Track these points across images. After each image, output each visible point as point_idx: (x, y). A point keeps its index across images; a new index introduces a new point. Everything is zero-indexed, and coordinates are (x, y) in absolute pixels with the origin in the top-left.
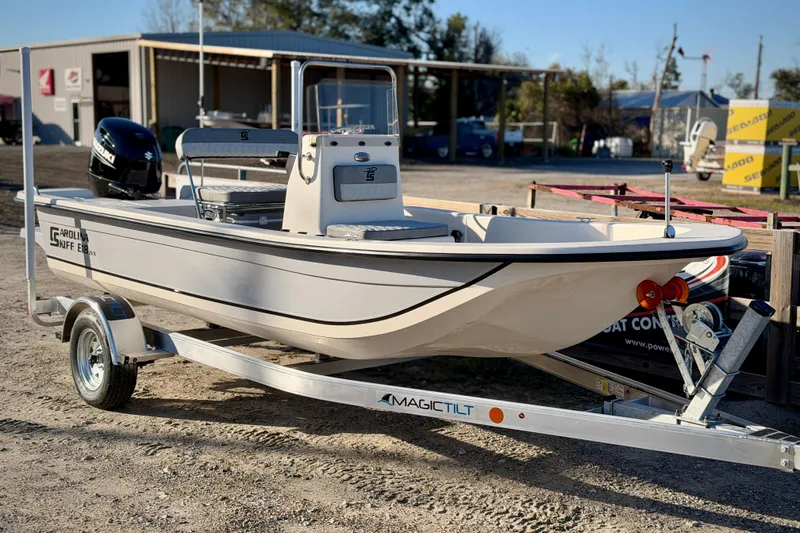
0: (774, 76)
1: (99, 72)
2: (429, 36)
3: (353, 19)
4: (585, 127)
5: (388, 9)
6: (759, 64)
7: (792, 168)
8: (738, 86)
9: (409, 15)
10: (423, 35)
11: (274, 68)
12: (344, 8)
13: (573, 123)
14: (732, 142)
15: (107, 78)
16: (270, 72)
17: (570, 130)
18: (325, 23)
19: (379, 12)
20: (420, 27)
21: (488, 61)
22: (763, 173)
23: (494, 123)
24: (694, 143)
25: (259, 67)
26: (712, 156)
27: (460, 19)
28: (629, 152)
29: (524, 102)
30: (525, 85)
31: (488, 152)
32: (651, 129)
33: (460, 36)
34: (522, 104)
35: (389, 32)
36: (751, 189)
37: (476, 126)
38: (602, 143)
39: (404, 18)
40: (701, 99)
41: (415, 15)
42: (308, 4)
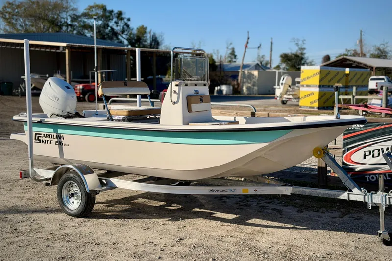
0: (281, 56)
2: (128, 36)
3: (89, 27)
5: (106, 23)
6: (271, 51)
7: (339, 97)
9: (117, 26)
10: (124, 36)
11: (67, 51)
12: (84, 22)
14: (303, 86)
16: (65, 53)
18: (74, 29)
19: (102, 24)
20: (123, 32)
21: (157, 48)
22: (319, 100)
24: (282, 87)
25: (58, 51)
26: (290, 93)
27: (144, 28)
28: (232, 92)
32: (239, 81)
33: (143, 36)
35: (107, 34)
36: (313, 108)
38: (219, 87)
39: (115, 27)
40: (258, 67)
41: (120, 26)
42: (66, 20)
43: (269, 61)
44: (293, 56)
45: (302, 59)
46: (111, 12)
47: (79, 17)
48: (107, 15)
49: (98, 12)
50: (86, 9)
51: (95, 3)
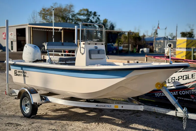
0: (181, 33)
1: (18, 33)
3: (80, 20)
4: (137, 46)
5: (88, 17)
6: (177, 31)
7: (194, 54)
8: (172, 36)
9: (94, 19)
10: (97, 24)
11: (62, 31)
12: (78, 17)
13: (134, 44)
14: (178, 48)
15: (20, 35)
16: (61, 32)
17: (134, 46)
18: (73, 21)
19: (86, 18)
20: (96, 22)
22: (186, 56)
23: (116, 45)
24: (167, 49)
25: (58, 31)
26: (172, 52)
27: (106, 20)
28: (149, 52)
29: (123, 39)
30: (123, 35)
31: (115, 52)
32: (153, 46)
33: (106, 24)
34: (122, 40)
37: (111, 45)
38: (142, 49)
39: (92, 20)
40: (165, 39)
41: (95, 19)
42: (69, 16)
43: (175, 36)
44: (187, 33)
45: (192, 34)
46: (91, 12)
47: (75, 15)
48: (89, 14)
49: (85, 12)
50: (79, 11)
51: (83, 8)
